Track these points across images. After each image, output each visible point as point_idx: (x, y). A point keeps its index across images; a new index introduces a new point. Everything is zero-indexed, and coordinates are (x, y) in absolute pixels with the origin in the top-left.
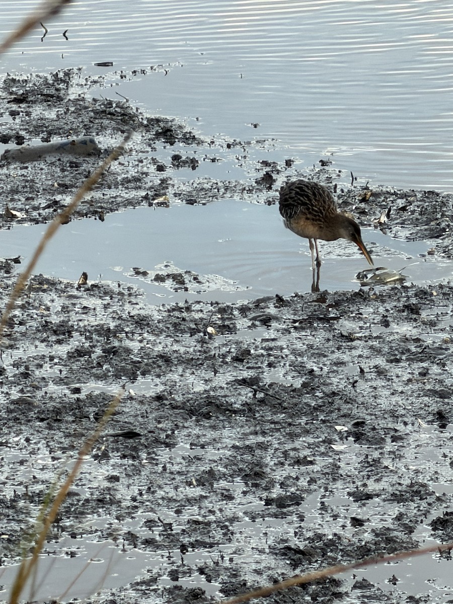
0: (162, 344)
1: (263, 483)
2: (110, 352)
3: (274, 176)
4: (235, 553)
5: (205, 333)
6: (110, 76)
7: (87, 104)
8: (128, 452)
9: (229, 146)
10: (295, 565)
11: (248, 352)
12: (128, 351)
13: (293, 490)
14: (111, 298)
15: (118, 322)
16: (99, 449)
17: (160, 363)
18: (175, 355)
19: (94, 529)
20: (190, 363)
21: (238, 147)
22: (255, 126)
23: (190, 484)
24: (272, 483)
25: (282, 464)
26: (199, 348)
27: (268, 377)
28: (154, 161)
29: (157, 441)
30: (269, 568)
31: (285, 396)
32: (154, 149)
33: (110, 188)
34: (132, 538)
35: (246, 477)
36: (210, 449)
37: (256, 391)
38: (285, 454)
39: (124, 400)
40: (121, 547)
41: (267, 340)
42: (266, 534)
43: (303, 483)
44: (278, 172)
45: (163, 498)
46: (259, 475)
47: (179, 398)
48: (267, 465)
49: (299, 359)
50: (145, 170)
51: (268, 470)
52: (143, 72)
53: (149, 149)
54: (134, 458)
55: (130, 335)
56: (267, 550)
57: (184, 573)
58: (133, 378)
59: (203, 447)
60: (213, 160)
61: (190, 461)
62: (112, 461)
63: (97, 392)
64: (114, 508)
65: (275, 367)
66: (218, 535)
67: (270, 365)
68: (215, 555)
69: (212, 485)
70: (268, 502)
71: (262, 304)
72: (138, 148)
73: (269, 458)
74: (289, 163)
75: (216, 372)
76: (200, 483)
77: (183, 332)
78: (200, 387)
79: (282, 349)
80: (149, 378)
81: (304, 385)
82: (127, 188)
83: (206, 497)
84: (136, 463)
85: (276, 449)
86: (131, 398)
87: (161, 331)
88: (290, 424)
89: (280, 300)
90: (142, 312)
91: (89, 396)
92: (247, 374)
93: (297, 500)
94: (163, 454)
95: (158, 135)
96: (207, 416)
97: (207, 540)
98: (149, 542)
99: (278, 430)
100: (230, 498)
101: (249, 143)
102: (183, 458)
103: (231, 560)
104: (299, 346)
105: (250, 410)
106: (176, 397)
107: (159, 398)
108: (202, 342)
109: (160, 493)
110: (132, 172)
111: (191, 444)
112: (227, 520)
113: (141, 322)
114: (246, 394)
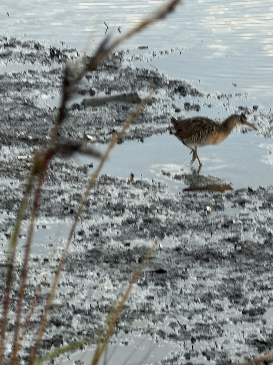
0: (181, 217)
1: (241, 301)
2: (148, 222)
3: (246, 116)
4: (224, 343)
5: (205, 210)
6: (147, 55)
7: (132, 72)
8: (159, 282)
9: (219, 98)
10: (261, 350)
11: (232, 222)
12: (159, 221)
13: (259, 305)
14: (148, 189)
15: (152, 204)
16: (142, 280)
17: (178, 228)
18: (187, 223)
19: (139, 328)
20: (196, 228)
21: (225, 99)
22: (235, 85)
23: (196, 301)
24: (246, 301)
25: (253, 290)
26: (201, 219)
27: (243, 237)
28: (174, 106)
29: (177, 275)
30: (245, 352)
31: (254, 249)
32: (173, 99)
33: (147, 122)
34: (162, 334)
35: (230, 298)
36: (208, 280)
37: (236, 246)
38: (255, 284)
39: (157, 251)
40: (155, 339)
41: (243, 215)
42: (243, 332)
43: (266, 301)
44: (249, 113)
45: (180, 310)
46: (239, 296)
47: (190, 249)
48: (243, 290)
49: (262, 226)
50: (168, 111)
51: (244, 293)
52: (167, 52)
53: (171, 99)
54: (162, 285)
55: (160, 212)
56: (244, 341)
57: (194, 355)
58: (162, 237)
59: (204, 279)
60: (209, 106)
61: (196, 287)
62: (149, 287)
63: (140, 246)
64: (151, 315)
65: (247, 231)
66: (214, 332)
67: (245, 230)
68: (213, 344)
69: (210, 302)
70: (244, 312)
71: (240, 193)
72: (164, 98)
73: (244, 286)
74: (255, 108)
75: (212, 234)
76: (203, 300)
77: (192, 209)
78: (203, 242)
79: (252, 220)
80: (171, 237)
81: (266, 242)
82: (157, 122)
83: (206, 310)
84: (164, 288)
85: (249, 281)
86: (161, 249)
87: (178, 209)
88: (257, 266)
89: (250, 191)
90: (167, 198)
91: (136, 248)
92: (231, 235)
93: (262, 311)
94: (180, 283)
95: (176, 91)
96: (207, 260)
97: (207, 335)
98: (172, 336)
99: (250, 269)
100: (221, 310)
101: (231, 96)
102: (193, 285)
103: (222, 348)
104: (262, 219)
105: (233, 257)
106: (188, 249)
107: (178, 249)
108: (204, 215)
109: (179, 307)
110: (160, 113)
111: (197, 278)
112: (219, 323)
113: (166, 203)
114: (230, 247)
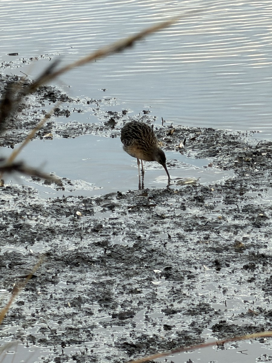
0: (50, 222)
1: (111, 305)
2: (18, 227)
4: (94, 347)
5: (75, 215)
7: (3, 79)
8: (29, 287)
9: (88, 103)
10: (130, 354)
11: (101, 226)
12: (29, 226)
13: (129, 308)
14: (19, 195)
15: (22, 209)
16: (12, 285)
17: (48, 233)
18: (57, 228)
19: (9, 333)
20: (66, 233)
21: (94, 103)
22: (104, 90)
23: (66, 306)
24: (116, 304)
25: (122, 293)
26: (71, 224)
27: (113, 241)
28: (43, 112)
29: (47, 280)
30: (115, 356)
31: (123, 252)
32: (43, 105)
33: (17, 128)
34: (32, 339)
35: (100, 301)
36: (78, 284)
37: (106, 250)
38: (124, 287)
39: (27, 256)
40: (26, 344)
41: (113, 219)
42: (113, 335)
43: (135, 304)
44: (118, 118)
45: (50, 315)
46: (109, 300)
47: (60, 254)
48: (113, 294)
49: (132, 230)
50: (38, 117)
51: (114, 297)
52: (36, 58)
53: (40, 105)
54: (33, 290)
55: (30, 217)
56: (114, 345)
57: (64, 359)
58: (32, 242)
59: (74, 283)
60: (79, 111)
61: (67, 292)
62: (20, 293)
63: (10, 251)
64: (21, 320)
65: (117, 235)
66: (84, 336)
67: (114, 234)
68: (82, 348)
69: (80, 306)
70: (114, 316)
71: (109, 197)
72: (34, 104)
73: (114, 290)
74: (124, 113)
75: (82, 238)
76: (73, 305)
77: (62, 214)
78: (72, 248)
79: (121, 224)
80: (41, 242)
81: (135, 246)
82: (27, 129)
83: (76, 314)
84: (34, 294)
85: (118, 284)
86: (31, 255)
87: (49, 214)
88: (127, 269)
89: (120, 194)
90: (37, 203)
91: (6, 254)
92: (100, 239)
93: (131, 315)
94: (51, 288)
95: (46, 97)
96: (77, 265)
97: (78, 339)
98: (42, 341)
99: (120, 273)
100: (91, 314)
101: (100, 101)
102: (63, 290)
103: (92, 351)
104: (132, 222)
105: (102, 261)
106: (58, 254)
107: (48, 254)
108: (73, 220)
109: (49, 311)
110: (30, 119)
111: (67, 282)
112: (89, 327)
113: (37, 209)
114: (100, 251)
